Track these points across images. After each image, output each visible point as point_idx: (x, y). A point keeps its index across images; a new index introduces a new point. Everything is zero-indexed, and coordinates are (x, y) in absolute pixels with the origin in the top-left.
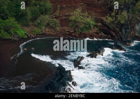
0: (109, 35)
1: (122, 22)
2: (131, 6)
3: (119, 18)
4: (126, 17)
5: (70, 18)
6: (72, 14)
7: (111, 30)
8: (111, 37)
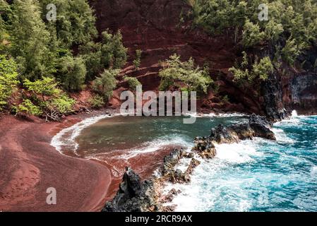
0: (240, 104)
1: (263, 77)
2: (278, 47)
3: (256, 70)
4: (269, 67)
5: (161, 73)
6: (163, 65)
7: (243, 93)
8: (243, 107)
